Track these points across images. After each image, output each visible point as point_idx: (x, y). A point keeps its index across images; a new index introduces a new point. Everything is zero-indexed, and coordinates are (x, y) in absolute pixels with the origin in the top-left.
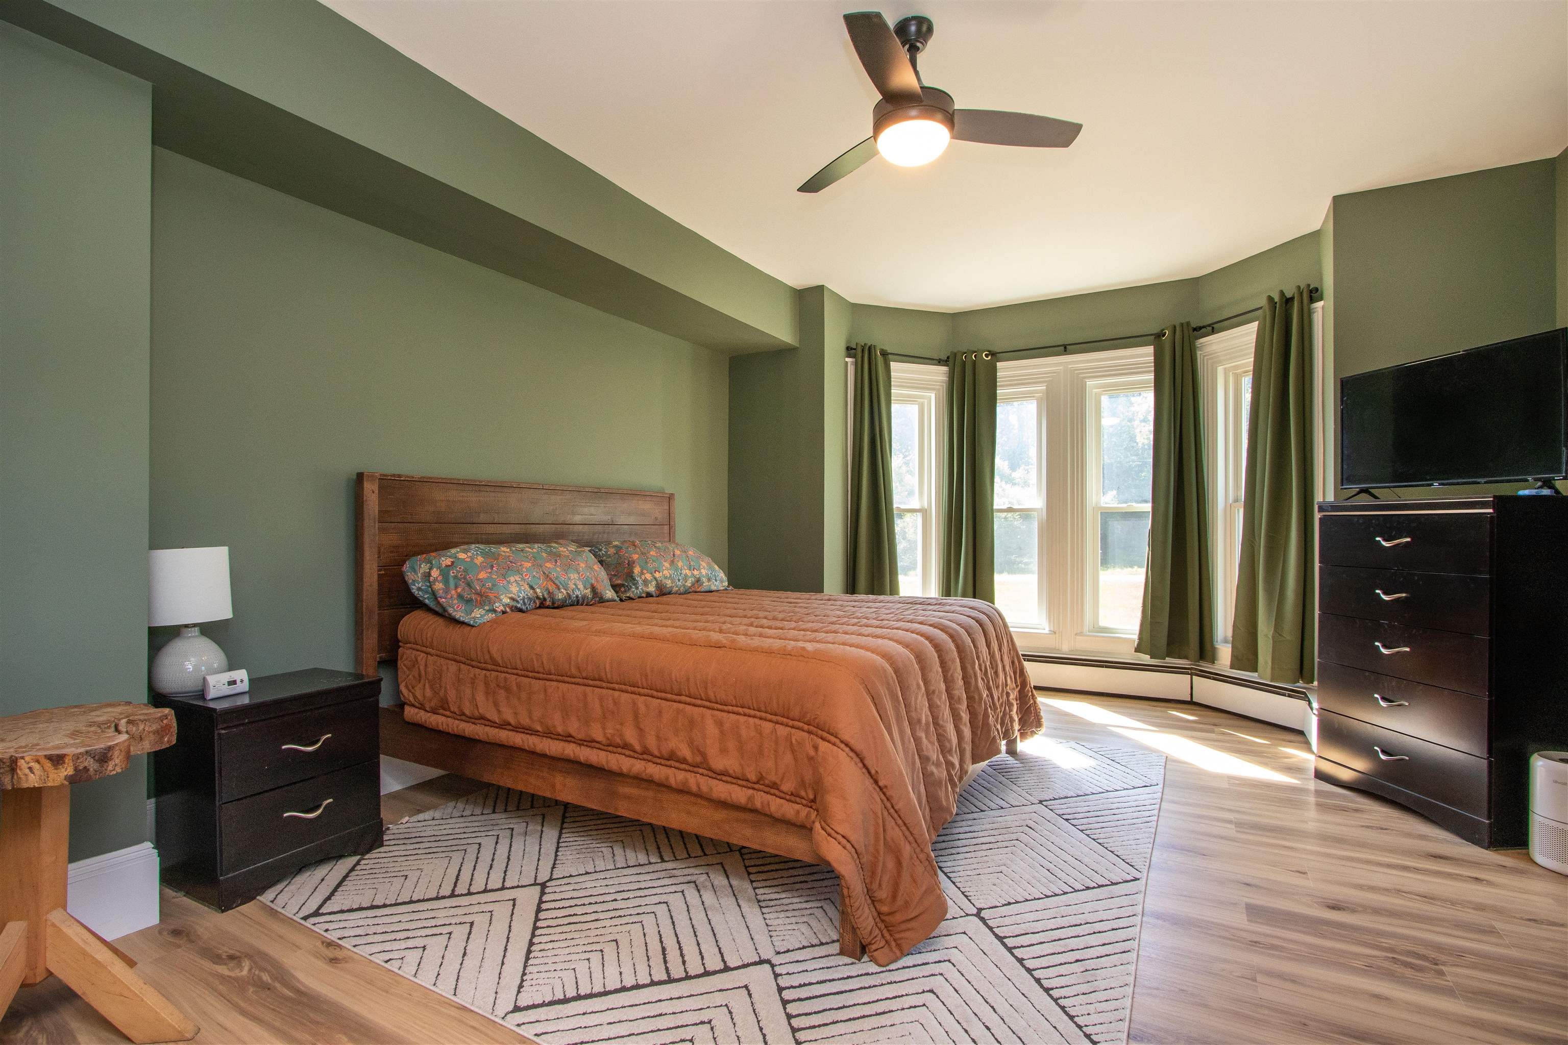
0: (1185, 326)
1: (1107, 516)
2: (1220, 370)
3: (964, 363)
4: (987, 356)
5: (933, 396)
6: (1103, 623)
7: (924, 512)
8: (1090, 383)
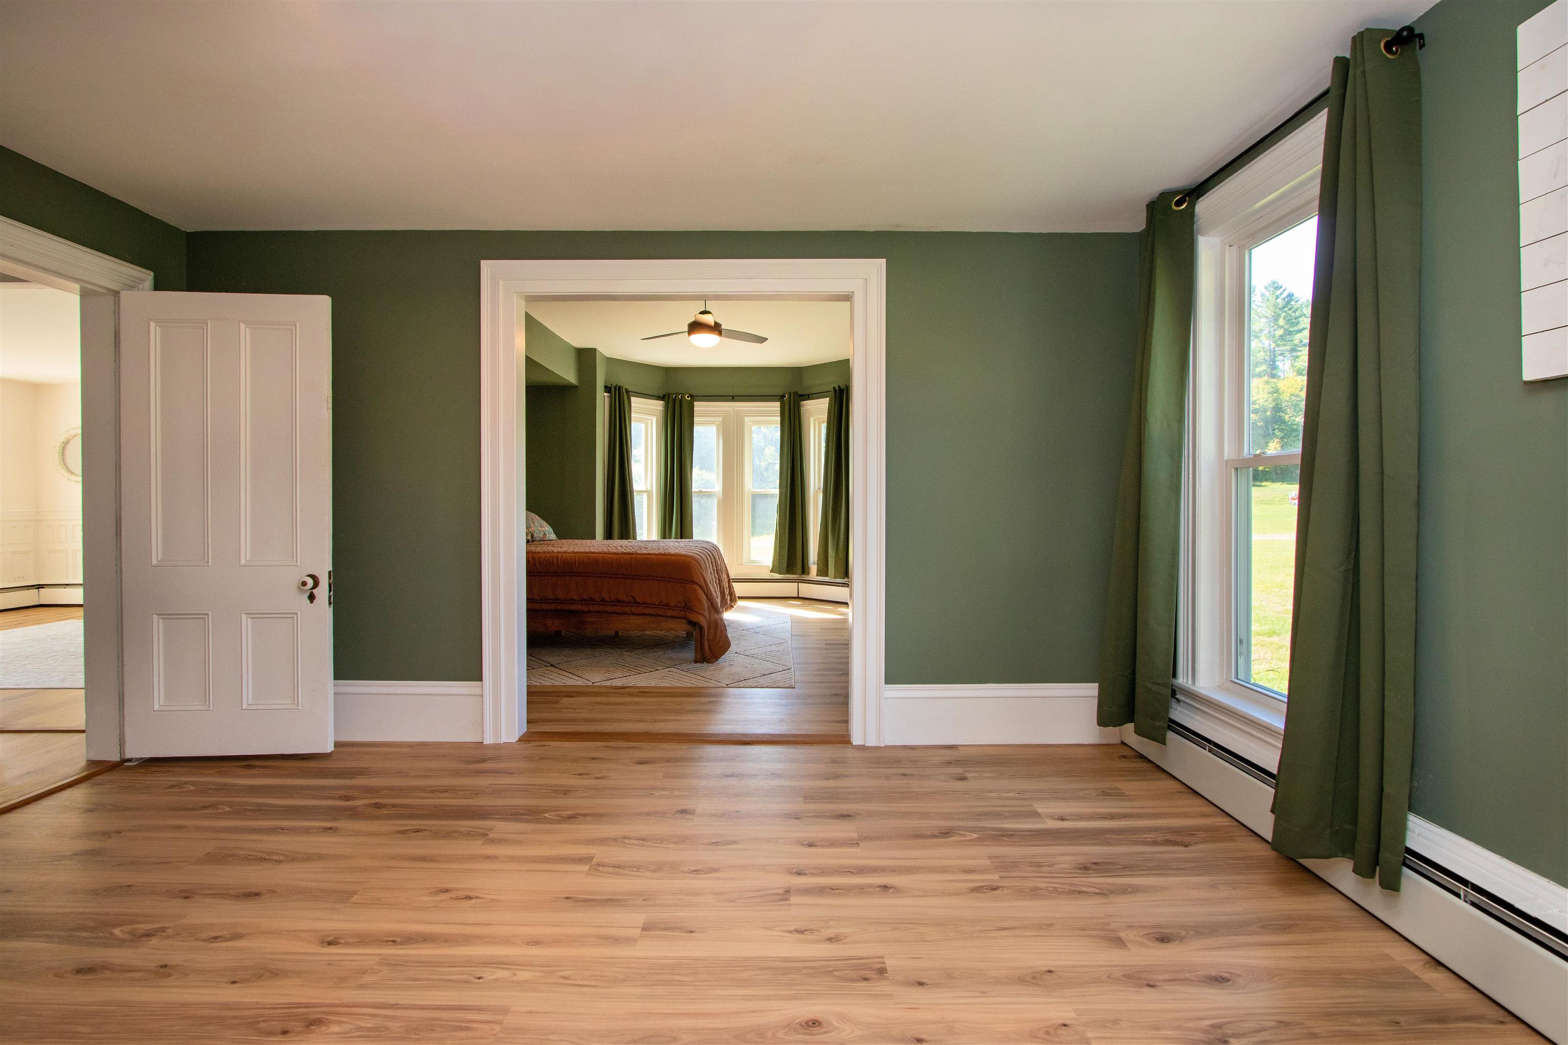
0: (796, 393)
1: (755, 496)
2: (812, 419)
3: (674, 400)
4: (688, 397)
5: (654, 419)
6: (752, 558)
7: (649, 493)
8: (746, 419)
